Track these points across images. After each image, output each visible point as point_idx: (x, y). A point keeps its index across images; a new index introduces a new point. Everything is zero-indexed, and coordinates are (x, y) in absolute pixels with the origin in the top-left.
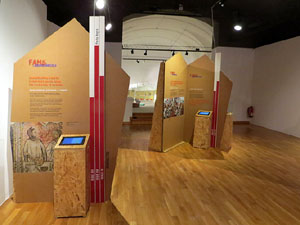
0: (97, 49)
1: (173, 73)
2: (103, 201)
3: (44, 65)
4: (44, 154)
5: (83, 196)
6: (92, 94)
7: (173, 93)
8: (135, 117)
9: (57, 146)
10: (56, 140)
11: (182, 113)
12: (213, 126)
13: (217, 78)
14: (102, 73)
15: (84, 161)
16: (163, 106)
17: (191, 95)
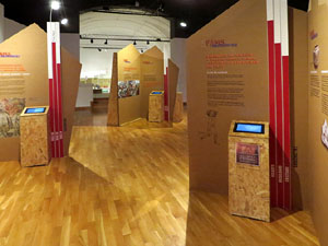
0: (54, 44)
1: (126, 61)
2: (62, 156)
3: (9, 56)
4: (9, 122)
5: (45, 150)
6: (51, 76)
7: (127, 77)
8: (95, 102)
9: (23, 114)
10: (20, 111)
11: (138, 93)
12: (166, 104)
13: (166, 65)
14: (58, 61)
15: (46, 124)
16: (118, 88)
17: (145, 79)
